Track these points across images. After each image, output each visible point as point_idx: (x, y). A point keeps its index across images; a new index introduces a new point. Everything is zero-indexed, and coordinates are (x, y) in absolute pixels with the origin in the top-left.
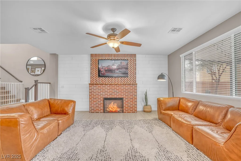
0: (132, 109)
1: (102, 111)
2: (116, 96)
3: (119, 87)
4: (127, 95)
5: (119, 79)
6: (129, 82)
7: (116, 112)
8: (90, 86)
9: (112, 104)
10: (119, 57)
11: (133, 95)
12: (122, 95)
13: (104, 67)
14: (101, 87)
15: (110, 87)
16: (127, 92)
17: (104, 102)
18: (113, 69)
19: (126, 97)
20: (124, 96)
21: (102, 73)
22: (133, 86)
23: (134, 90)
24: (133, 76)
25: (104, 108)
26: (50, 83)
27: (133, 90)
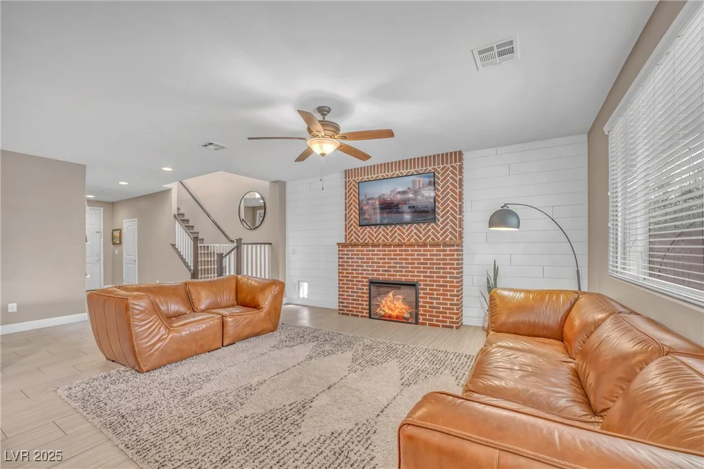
0: (443, 317)
1: (366, 313)
2: (400, 276)
3: (408, 251)
4: (428, 274)
5: (412, 230)
6: (441, 236)
7: (399, 319)
8: (340, 249)
9: (390, 297)
10: (411, 168)
11: (448, 275)
12: (416, 274)
13: (372, 199)
14: (364, 251)
15: (385, 251)
16: (429, 266)
17: (370, 289)
18: (393, 203)
19: (426, 281)
20: (420, 276)
21: (367, 216)
22: (448, 249)
23: (450, 260)
24: (451, 217)
25: (370, 305)
26: (271, 244)
27: (446, 260)
